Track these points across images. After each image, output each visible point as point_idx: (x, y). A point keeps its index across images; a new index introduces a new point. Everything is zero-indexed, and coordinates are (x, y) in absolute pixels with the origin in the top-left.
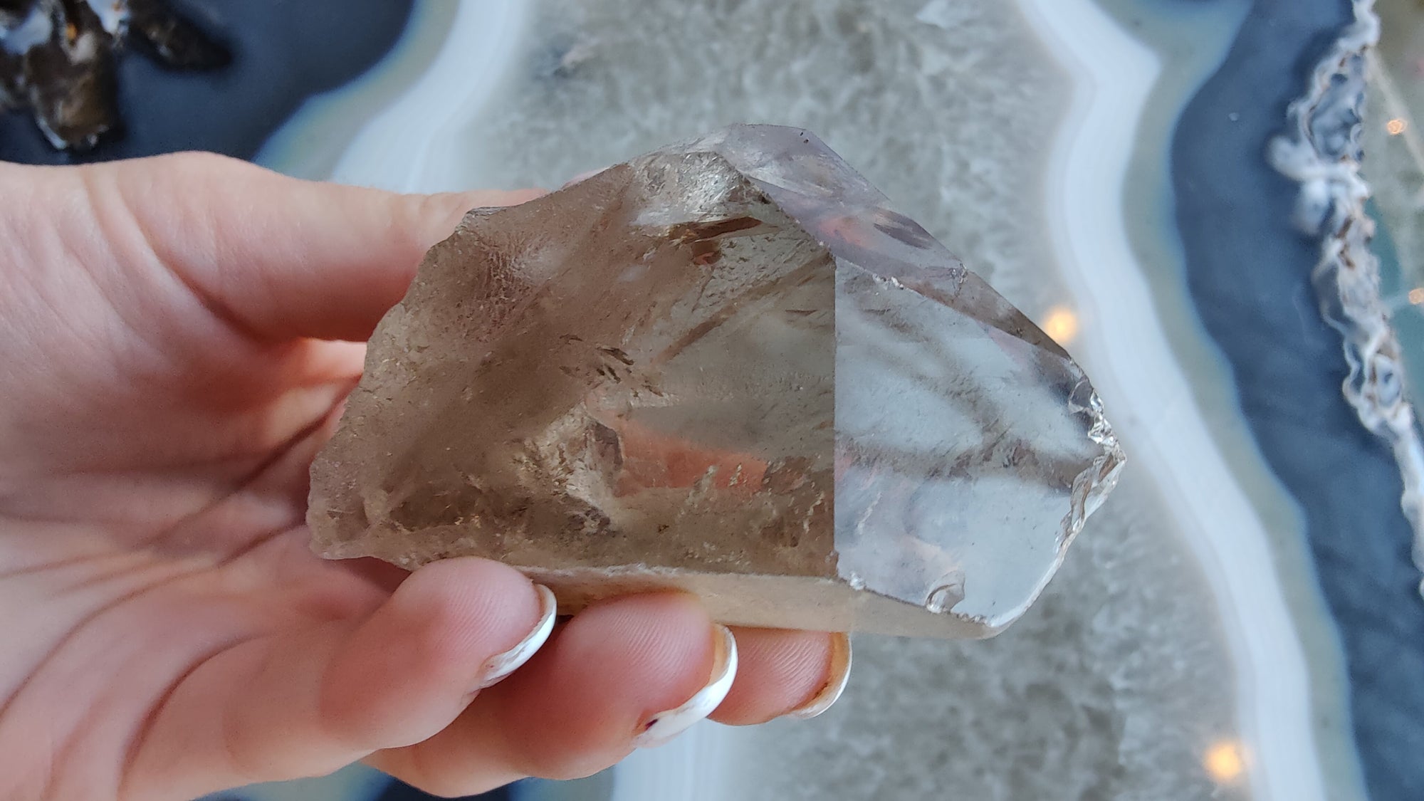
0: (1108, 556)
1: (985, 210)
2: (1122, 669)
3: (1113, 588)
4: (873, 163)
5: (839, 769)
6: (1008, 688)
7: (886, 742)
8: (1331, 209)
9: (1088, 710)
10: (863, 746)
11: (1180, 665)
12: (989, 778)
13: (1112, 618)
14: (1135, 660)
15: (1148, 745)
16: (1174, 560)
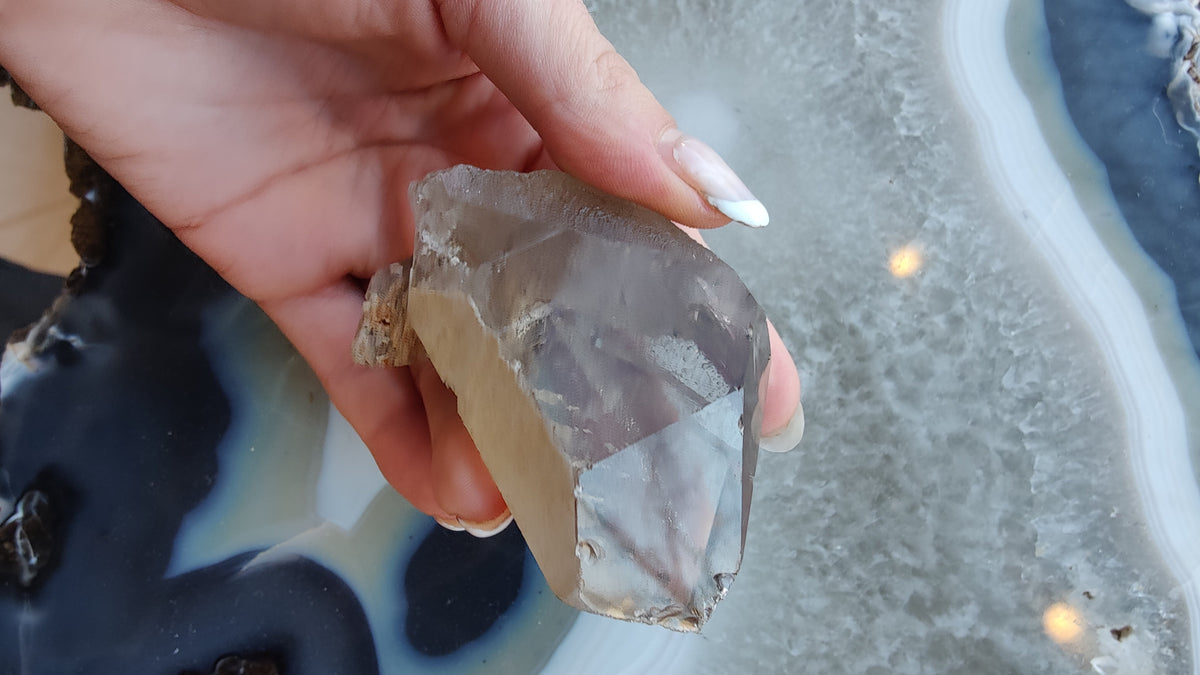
0: (1012, 326)
1: (892, 51)
2: (1028, 418)
3: (1017, 353)
4: (795, 18)
5: (794, 510)
6: (933, 438)
7: (834, 485)
8: (1179, 36)
9: (1000, 453)
10: (815, 491)
11: (1076, 411)
12: (922, 510)
13: (1018, 377)
14: (1039, 410)
15: (1053, 479)
16: (1068, 327)
